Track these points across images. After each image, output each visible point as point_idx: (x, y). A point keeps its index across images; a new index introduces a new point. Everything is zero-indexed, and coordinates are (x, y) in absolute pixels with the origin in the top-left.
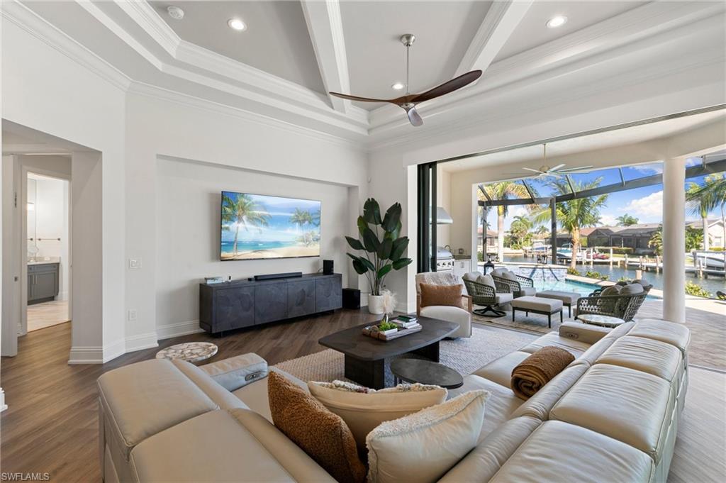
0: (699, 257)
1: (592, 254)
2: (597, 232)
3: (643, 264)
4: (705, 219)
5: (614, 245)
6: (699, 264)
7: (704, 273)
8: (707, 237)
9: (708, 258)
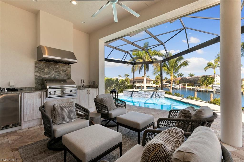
0: (214, 86)
1: (180, 86)
2: (182, 78)
3: (196, 89)
4: (215, 74)
5: (187, 83)
6: (214, 89)
7: (215, 92)
8: (215, 80)
9: (217, 87)
